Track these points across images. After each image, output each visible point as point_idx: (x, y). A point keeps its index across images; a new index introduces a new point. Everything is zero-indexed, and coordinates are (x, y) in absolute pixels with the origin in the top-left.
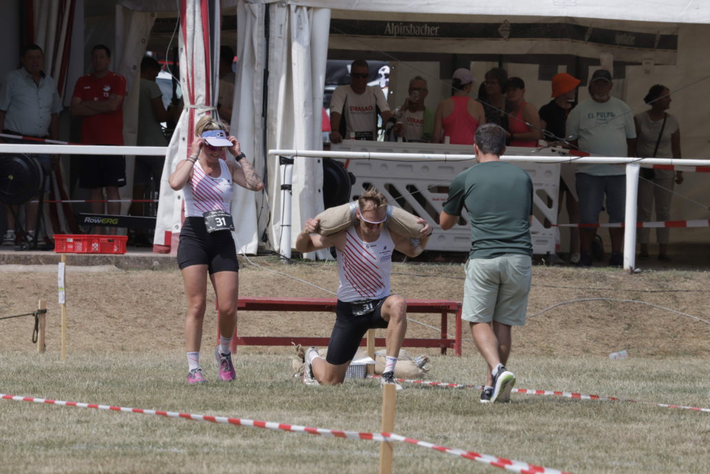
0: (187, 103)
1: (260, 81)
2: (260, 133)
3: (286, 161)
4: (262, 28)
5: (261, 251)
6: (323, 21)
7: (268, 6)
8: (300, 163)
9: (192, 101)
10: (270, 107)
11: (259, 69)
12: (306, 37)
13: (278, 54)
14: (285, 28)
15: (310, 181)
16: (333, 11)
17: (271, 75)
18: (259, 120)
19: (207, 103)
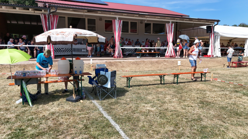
3: (219, 49)
9: (212, 44)
11: (215, 41)
14: (217, 38)
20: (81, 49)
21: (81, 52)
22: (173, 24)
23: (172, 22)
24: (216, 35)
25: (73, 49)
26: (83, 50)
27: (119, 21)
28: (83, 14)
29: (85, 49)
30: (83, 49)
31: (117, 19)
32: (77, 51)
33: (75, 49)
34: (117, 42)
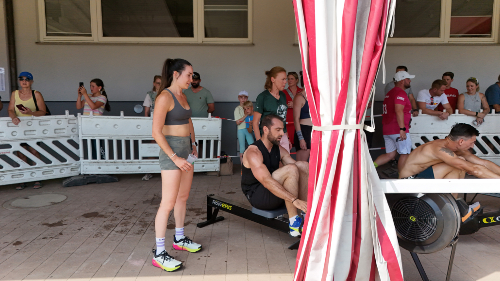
20: (136, 142)
21: (136, 157)
26: (144, 150)
30: (144, 142)
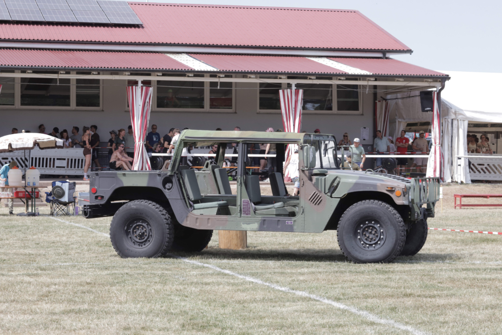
0: (434, 144)
1: (450, 138)
2: (450, 151)
3: (459, 158)
4: (451, 125)
5: (452, 182)
6: (466, 123)
7: (452, 120)
8: (463, 159)
9: (435, 143)
10: (453, 145)
11: (450, 136)
12: (463, 127)
13: (455, 131)
14: (457, 125)
15: (465, 164)
16: (469, 121)
17: (453, 137)
18: (450, 148)
19: (439, 144)
20: (54, 159)
22: (301, 91)
23: (298, 86)
24: (453, 116)
25: (32, 158)
27: (144, 88)
28: (57, 77)
29: (64, 159)
31: (140, 84)
32: (43, 166)
33: (36, 158)
34: (137, 140)
